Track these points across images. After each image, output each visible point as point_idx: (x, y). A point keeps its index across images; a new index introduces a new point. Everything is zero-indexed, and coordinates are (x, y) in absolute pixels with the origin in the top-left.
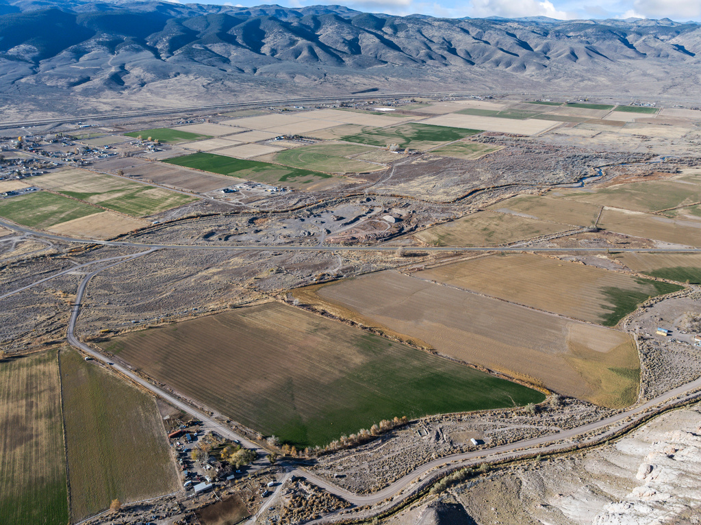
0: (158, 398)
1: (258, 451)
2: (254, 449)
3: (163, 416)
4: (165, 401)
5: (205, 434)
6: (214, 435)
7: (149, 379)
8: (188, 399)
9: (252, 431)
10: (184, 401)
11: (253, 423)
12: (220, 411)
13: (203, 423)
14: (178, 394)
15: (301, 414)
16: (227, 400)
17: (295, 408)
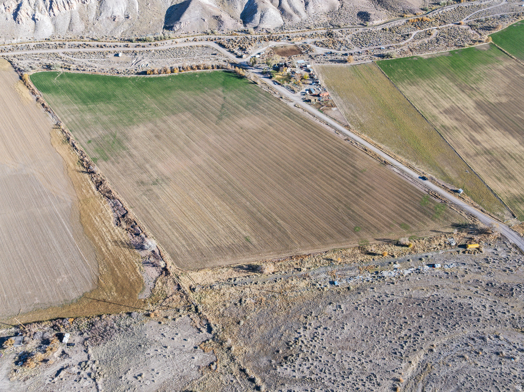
0: (347, 126)
1: (262, 76)
2: (264, 77)
3: (338, 110)
4: (340, 123)
5: (300, 93)
6: (293, 90)
7: (366, 150)
8: (318, 122)
9: (263, 89)
10: (322, 120)
11: (262, 94)
12: (288, 106)
13: (302, 100)
14: (328, 128)
15: (221, 93)
16: (282, 114)
17: (225, 98)
